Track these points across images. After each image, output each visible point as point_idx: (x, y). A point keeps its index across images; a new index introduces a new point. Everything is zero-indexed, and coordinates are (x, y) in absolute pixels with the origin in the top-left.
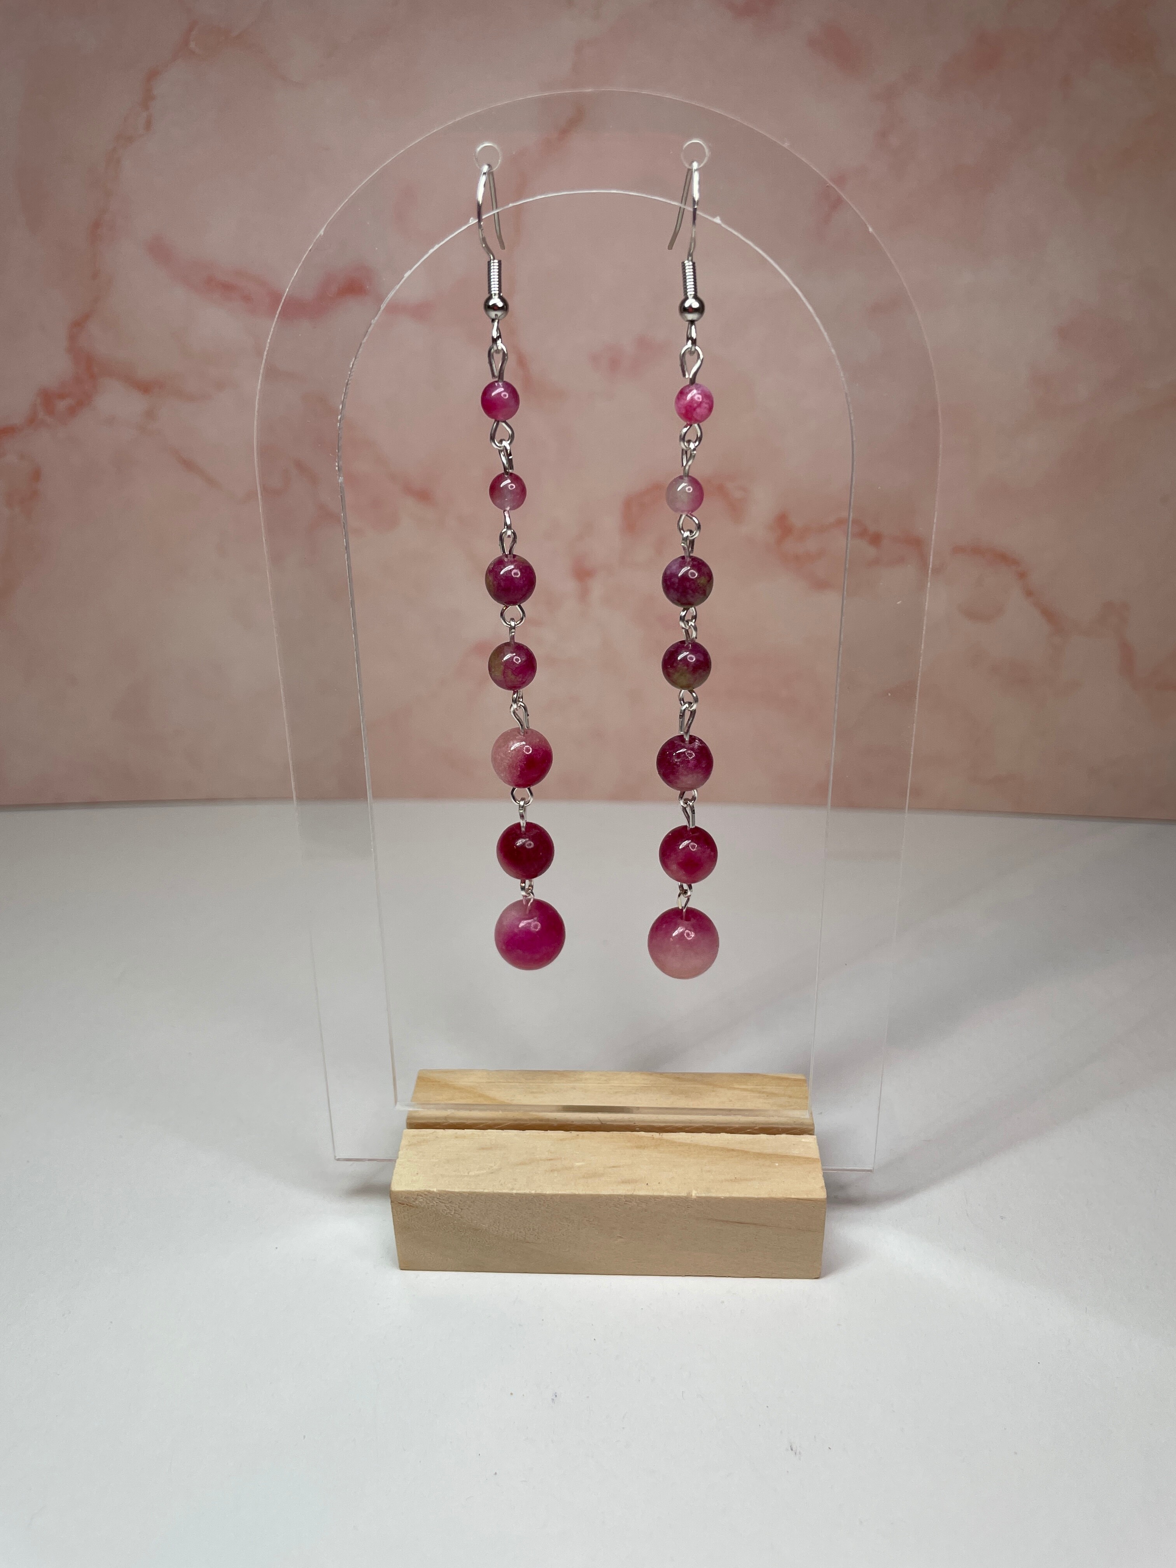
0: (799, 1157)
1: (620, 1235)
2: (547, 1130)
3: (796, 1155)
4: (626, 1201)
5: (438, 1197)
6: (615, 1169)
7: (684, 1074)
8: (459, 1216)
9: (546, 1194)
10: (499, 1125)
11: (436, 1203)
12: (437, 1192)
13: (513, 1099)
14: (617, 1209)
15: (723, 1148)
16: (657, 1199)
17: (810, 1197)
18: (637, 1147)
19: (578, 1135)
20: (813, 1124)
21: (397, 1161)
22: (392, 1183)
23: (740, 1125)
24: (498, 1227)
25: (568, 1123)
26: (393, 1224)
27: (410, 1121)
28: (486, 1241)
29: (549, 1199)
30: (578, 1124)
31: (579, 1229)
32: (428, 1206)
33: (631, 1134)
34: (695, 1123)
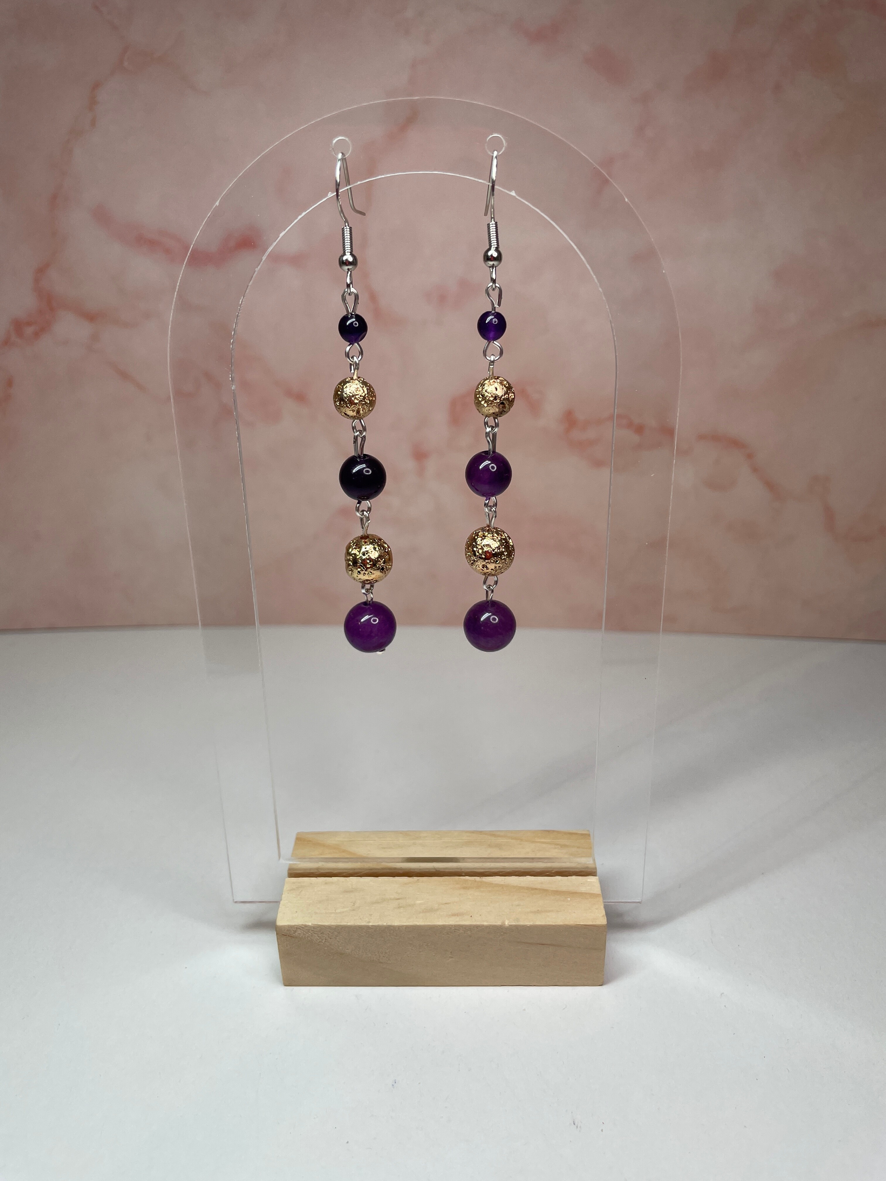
0: (586, 893)
1: (450, 956)
2: (395, 877)
3: (583, 892)
5: (312, 929)
6: (447, 905)
8: (329, 944)
9: (394, 925)
10: (358, 874)
11: (311, 934)
12: (313, 925)
13: (369, 853)
14: (449, 936)
15: (528, 887)
16: (479, 928)
17: (594, 923)
18: (464, 888)
19: (418, 880)
20: (596, 868)
21: (282, 902)
22: (278, 919)
23: (541, 870)
24: (359, 951)
25: (411, 870)
26: (278, 951)
27: (289, 872)
28: (350, 962)
29: (397, 929)
30: (418, 871)
31: (420, 952)
32: (305, 937)
33: (459, 878)
34: (507, 868)
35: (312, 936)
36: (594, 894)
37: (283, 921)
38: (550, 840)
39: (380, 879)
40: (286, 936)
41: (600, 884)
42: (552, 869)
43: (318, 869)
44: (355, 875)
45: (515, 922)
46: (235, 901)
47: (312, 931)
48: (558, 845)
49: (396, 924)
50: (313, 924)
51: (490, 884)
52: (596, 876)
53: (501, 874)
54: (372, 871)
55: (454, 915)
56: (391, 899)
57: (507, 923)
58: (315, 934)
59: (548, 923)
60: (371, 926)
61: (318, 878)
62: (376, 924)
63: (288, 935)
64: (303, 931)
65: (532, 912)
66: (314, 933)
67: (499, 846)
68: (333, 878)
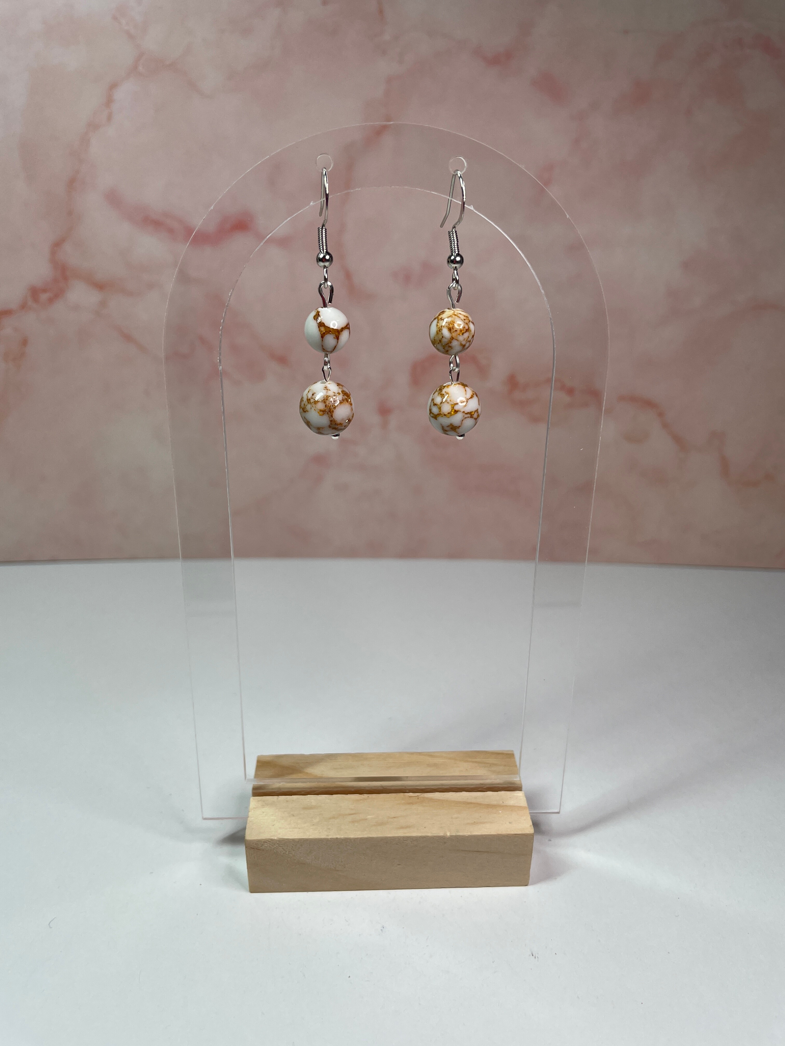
0: (515, 806)
1: (399, 863)
2: (347, 794)
3: (511, 805)
4: (404, 840)
5: (278, 843)
6: (394, 819)
7: (434, 752)
8: (292, 855)
9: (350, 838)
10: (315, 792)
11: (277, 846)
12: (278, 839)
14: (398, 846)
15: (465, 802)
16: (424, 838)
17: (523, 832)
18: (409, 804)
19: (368, 797)
20: (521, 783)
21: (249, 819)
22: (247, 834)
23: (475, 786)
24: (318, 861)
25: (361, 789)
26: (246, 862)
27: (255, 791)
28: (309, 871)
29: (352, 841)
30: (367, 789)
31: (372, 860)
32: (271, 850)
33: (404, 795)
34: (444, 785)
35: (277, 849)
36: (521, 807)
37: (251, 835)
38: (479, 760)
39: (335, 796)
40: (254, 849)
41: (526, 797)
42: (483, 786)
43: (279, 788)
44: (312, 794)
45: (455, 833)
46: (204, 817)
47: (277, 844)
48: (487, 763)
49: (352, 837)
51: (431, 800)
52: (521, 790)
53: (440, 790)
54: (328, 789)
55: (402, 828)
56: (345, 815)
57: (448, 834)
59: (483, 834)
60: (329, 839)
61: (280, 796)
62: (335, 837)
63: (256, 849)
64: (270, 844)
66: (280, 846)
67: (435, 765)
68: (293, 796)
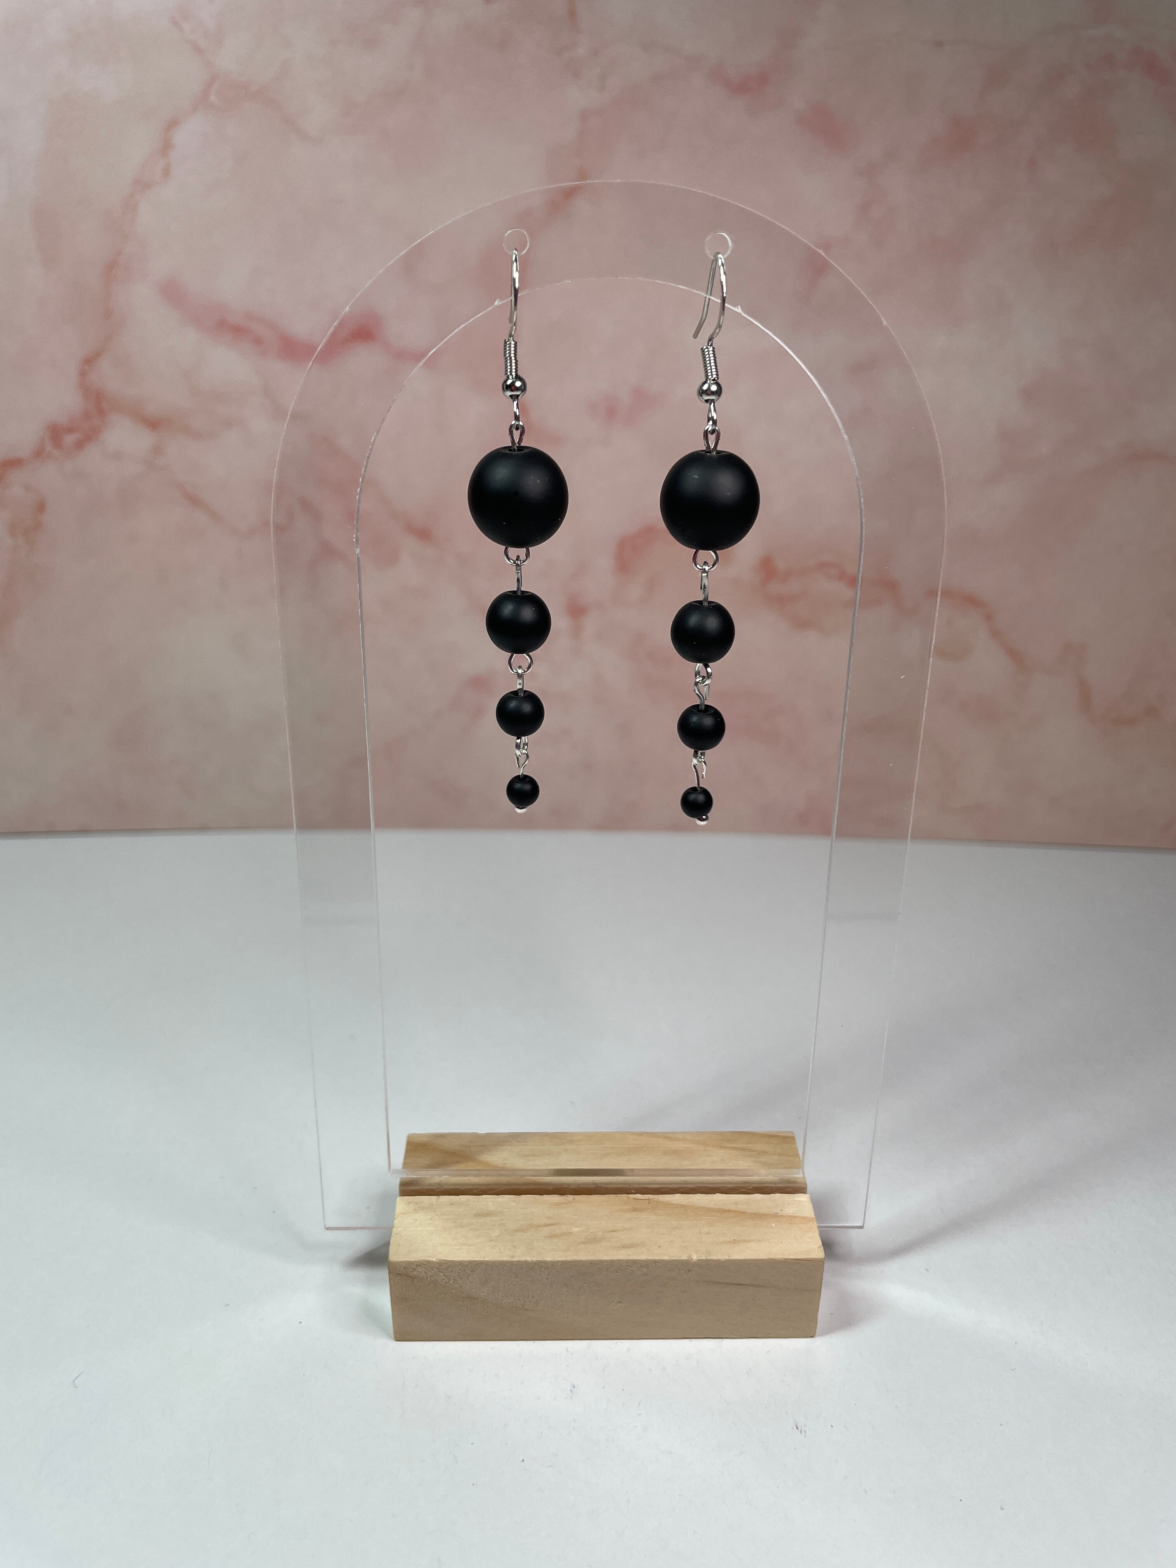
0: (795, 1217)
1: (619, 1300)
2: (543, 1195)
3: (790, 1214)
4: (627, 1266)
6: (612, 1233)
7: (674, 1133)
8: (458, 1285)
9: (546, 1261)
10: (494, 1190)
11: (436, 1272)
12: (438, 1261)
14: (617, 1274)
15: (719, 1209)
16: (658, 1264)
17: (809, 1257)
18: (635, 1210)
20: (806, 1183)
21: (394, 1230)
22: (391, 1252)
23: (735, 1185)
24: (498, 1295)
25: (564, 1187)
26: (389, 1294)
27: (403, 1188)
29: (550, 1266)
30: (573, 1187)
31: (579, 1295)
32: (427, 1276)
33: (627, 1197)
34: (691, 1183)
35: (436, 1275)
36: (805, 1217)
37: (397, 1255)
38: (743, 1145)
39: (524, 1197)
40: (402, 1275)
41: (812, 1203)
42: (748, 1185)
43: (440, 1184)
44: (490, 1193)
45: (705, 1256)
46: (327, 1226)
47: (436, 1268)
48: (754, 1151)
49: (548, 1259)
50: (440, 1260)
51: (668, 1205)
52: (805, 1193)
53: (682, 1190)
54: (513, 1187)
55: (625, 1247)
56: (539, 1226)
57: (695, 1257)
58: (442, 1272)
59: (747, 1258)
60: (515, 1262)
61: (441, 1196)
62: (523, 1259)
63: (405, 1275)
64: (425, 1269)
65: (725, 1242)
66: (440, 1272)
67: (675, 1152)
68: (460, 1196)
